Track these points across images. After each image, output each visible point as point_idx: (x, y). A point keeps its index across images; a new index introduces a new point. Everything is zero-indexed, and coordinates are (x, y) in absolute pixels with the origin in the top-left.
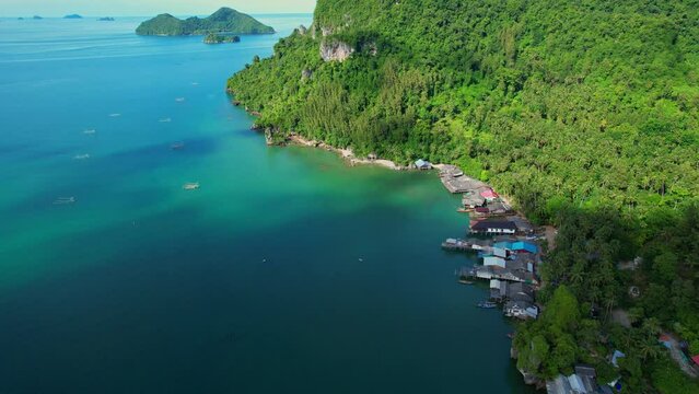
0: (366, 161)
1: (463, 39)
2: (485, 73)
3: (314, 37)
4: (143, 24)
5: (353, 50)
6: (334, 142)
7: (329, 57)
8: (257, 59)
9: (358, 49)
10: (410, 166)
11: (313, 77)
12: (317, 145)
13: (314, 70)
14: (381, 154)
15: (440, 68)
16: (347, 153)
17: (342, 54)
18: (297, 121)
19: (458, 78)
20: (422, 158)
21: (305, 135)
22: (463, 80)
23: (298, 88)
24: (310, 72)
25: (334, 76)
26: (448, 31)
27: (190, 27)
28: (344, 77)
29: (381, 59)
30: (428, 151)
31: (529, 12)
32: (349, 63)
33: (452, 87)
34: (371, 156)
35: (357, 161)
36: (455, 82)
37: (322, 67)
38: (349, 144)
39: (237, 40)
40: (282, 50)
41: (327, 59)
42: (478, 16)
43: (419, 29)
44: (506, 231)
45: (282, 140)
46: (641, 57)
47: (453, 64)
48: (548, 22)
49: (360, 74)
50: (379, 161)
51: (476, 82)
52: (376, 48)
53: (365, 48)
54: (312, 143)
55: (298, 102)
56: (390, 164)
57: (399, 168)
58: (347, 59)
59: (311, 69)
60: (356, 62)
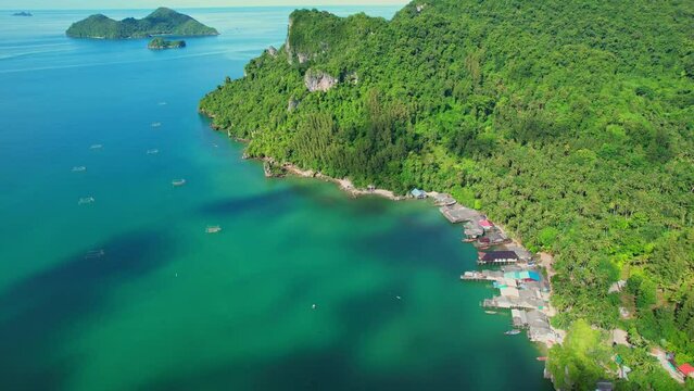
0: (365, 192)
1: (434, 67)
2: (457, 99)
4: (74, 25)
5: (336, 81)
6: (332, 173)
7: (314, 88)
8: (229, 81)
9: (341, 80)
10: (407, 196)
11: (300, 106)
12: (314, 175)
13: (300, 100)
14: (379, 185)
15: (418, 97)
16: (345, 183)
17: (327, 84)
18: (291, 151)
19: (435, 105)
20: (416, 187)
21: (301, 167)
22: (439, 107)
23: (286, 117)
24: (296, 102)
25: (320, 106)
26: (421, 59)
27: (128, 29)
28: (330, 107)
29: (363, 88)
30: (421, 181)
31: (489, 39)
32: (334, 93)
33: (430, 115)
34: (370, 186)
35: (356, 191)
36: (433, 110)
37: (308, 97)
38: (346, 175)
39: (183, 45)
40: (253, 71)
41: (312, 89)
42: (445, 42)
43: (395, 58)
44: (509, 260)
45: (280, 172)
46: (591, 86)
47: (429, 92)
48: (507, 49)
49: (345, 103)
50: (378, 191)
51: (450, 108)
52: (357, 77)
53: (347, 78)
54: (309, 173)
55: (288, 131)
56: (388, 194)
57: (398, 198)
58: (331, 89)
59: (297, 99)
60: (340, 92)
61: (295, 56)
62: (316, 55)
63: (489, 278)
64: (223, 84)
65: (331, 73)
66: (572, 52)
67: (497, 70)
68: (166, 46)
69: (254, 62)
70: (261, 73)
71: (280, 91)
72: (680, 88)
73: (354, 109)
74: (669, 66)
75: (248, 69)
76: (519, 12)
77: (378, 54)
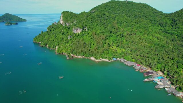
0: (99, 60)
1: (106, 25)
3: (64, 26)
5: (82, 30)
6: (88, 56)
7: (75, 32)
8: (42, 32)
10: (112, 60)
11: (72, 38)
12: (82, 57)
14: (103, 58)
16: (93, 58)
17: (79, 31)
18: (73, 51)
20: (114, 57)
21: (77, 55)
23: (68, 41)
24: (70, 37)
25: (78, 37)
26: (102, 23)
28: (81, 37)
29: (89, 32)
31: (117, 18)
33: (109, 38)
34: (101, 59)
35: (97, 61)
36: (109, 36)
37: (74, 35)
38: (92, 56)
39: (17, 24)
40: (50, 29)
42: (106, 19)
43: (96, 23)
46: (147, 28)
47: (106, 32)
48: (122, 20)
49: (85, 36)
50: (103, 60)
51: (113, 36)
52: (87, 29)
53: (84, 29)
54: (80, 57)
55: (70, 45)
56: (107, 60)
57: (110, 61)
58: (80, 32)
59: (71, 35)
60: (83, 33)
61: (65, 24)
62: (72, 23)
63: (151, 80)
64: (41, 33)
65: (80, 28)
66: (139, 21)
67: (120, 26)
68: (11, 24)
69: (50, 26)
70: (53, 29)
71: (62, 34)
72: (159, 29)
73: (88, 38)
74: (156, 24)
75: (48, 28)
76: (120, 12)
77: (91, 22)
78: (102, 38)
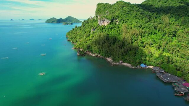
0: (118, 64)
1: (149, 19)
2: (159, 31)
3: (95, 19)
4: (47, 20)
5: (110, 22)
6: (104, 55)
7: (101, 24)
8: (76, 27)
9: (112, 21)
10: (138, 67)
11: (96, 30)
12: (97, 56)
13: (96, 28)
14: (125, 61)
15: (143, 28)
16: (109, 60)
17: (106, 23)
18: (89, 46)
19: (150, 32)
20: (143, 63)
22: (152, 33)
23: (90, 35)
24: (94, 29)
25: (103, 31)
26: (144, 16)
27: (60, 21)
28: (107, 31)
29: (120, 25)
30: (145, 60)
32: (109, 26)
33: (148, 35)
34: (120, 61)
35: (113, 63)
36: (149, 33)
37: (99, 27)
38: (110, 56)
39: (72, 24)
40: (84, 24)
41: (101, 25)
42: (153, 12)
43: (134, 15)
45: (83, 53)
47: (147, 27)
49: (113, 30)
50: (124, 64)
52: (118, 21)
53: (114, 21)
54: (95, 55)
55: (90, 39)
56: (129, 65)
57: (134, 67)
58: (108, 25)
59: (94, 28)
60: (111, 26)
61: (97, 16)
65: (108, 18)
68: (67, 24)
69: (85, 21)
73: (116, 32)
77: (127, 13)
78: (134, 34)
